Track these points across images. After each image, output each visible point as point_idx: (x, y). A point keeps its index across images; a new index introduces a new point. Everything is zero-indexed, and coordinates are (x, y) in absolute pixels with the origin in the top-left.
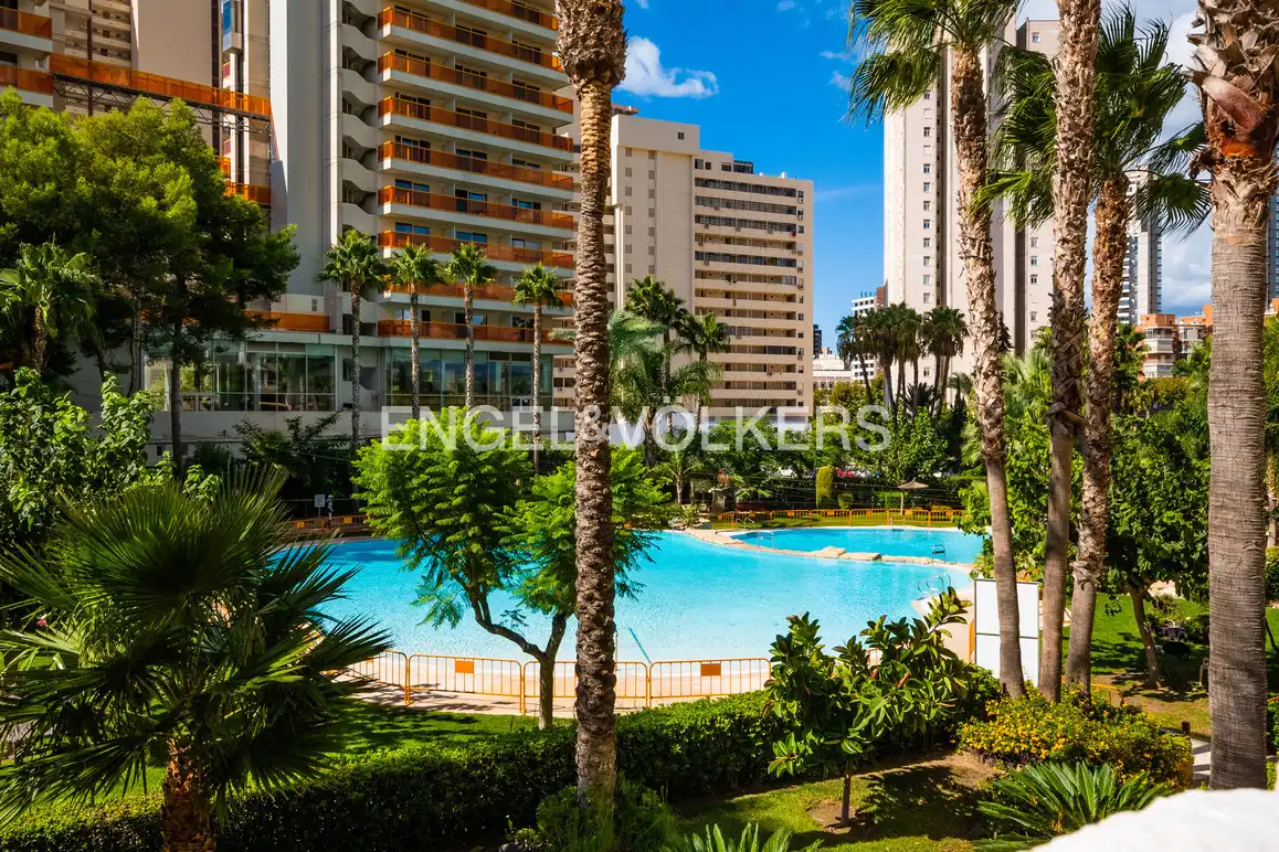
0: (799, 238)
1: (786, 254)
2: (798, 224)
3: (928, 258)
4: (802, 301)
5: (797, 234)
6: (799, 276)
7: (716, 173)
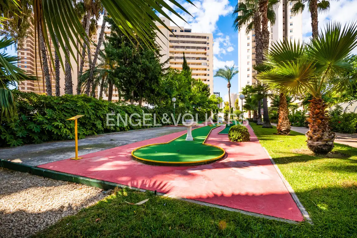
0: (207, 51)
1: (203, 56)
2: (207, 47)
3: (249, 50)
4: (209, 70)
5: (207, 50)
6: (207, 63)
7: (178, 33)
